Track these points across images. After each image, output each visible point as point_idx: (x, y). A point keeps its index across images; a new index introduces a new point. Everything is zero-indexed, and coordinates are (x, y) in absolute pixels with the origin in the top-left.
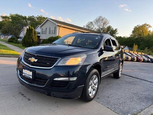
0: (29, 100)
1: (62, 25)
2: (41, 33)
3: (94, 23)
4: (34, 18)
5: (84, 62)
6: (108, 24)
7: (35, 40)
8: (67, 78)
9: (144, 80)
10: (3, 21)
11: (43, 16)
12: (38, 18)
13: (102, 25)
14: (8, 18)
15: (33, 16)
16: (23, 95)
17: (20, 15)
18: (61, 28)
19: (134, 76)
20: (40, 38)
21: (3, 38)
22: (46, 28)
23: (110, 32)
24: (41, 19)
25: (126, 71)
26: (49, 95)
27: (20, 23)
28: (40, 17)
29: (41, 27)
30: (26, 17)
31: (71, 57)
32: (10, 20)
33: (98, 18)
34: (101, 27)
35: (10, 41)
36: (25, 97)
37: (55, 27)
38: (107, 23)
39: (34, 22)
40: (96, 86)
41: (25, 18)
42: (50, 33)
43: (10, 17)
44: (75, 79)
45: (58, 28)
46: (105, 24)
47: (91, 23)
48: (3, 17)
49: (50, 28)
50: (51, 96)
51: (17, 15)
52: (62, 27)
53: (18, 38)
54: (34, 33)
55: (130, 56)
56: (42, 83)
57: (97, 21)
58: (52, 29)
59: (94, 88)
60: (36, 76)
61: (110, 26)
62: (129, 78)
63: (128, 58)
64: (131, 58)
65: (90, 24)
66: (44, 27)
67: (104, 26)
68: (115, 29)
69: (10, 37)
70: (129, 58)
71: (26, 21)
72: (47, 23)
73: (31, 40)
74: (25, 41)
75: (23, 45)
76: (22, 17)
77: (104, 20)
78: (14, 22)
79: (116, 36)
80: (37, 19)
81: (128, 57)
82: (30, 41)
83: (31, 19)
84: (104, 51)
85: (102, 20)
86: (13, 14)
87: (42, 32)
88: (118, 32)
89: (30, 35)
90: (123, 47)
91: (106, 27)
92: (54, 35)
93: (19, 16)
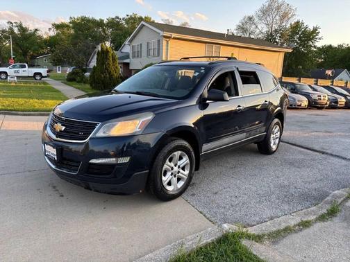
0: (62, 196)
1: (174, 35)
2: (131, 57)
3: (256, 20)
4: (118, 22)
5: (146, 128)
6: (295, 17)
7: (115, 75)
8: (114, 159)
9: (338, 156)
10: (58, 35)
11: (138, 16)
12: (127, 21)
13: (278, 22)
14: (67, 26)
15: (117, 17)
16: (54, 187)
17: (90, 18)
18: (171, 42)
19: (316, 148)
20: (131, 68)
21: (60, 72)
22: (141, 45)
23: (300, 39)
24: (134, 21)
25: (307, 135)
26: (88, 188)
27: (90, 36)
28: (131, 18)
29: (131, 41)
30: (102, 21)
31: (119, 121)
32: (72, 31)
33: (267, 4)
34: (275, 27)
35: (71, 79)
36: (57, 190)
37: (159, 41)
38: (290, 16)
39: (119, 32)
40: (187, 172)
41: (100, 24)
42: (148, 55)
43: (71, 25)
44: (126, 160)
45: (165, 43)
46: (286, 19)
47: (250, 18)
48: (57, 27)
49: (148, 43)
50: (91, 190)
51: (83, 19)
52: (174, 38)
53: (85, 71)
54: (111, 59)
55: (345, 96)
56: (73, 168)
57: (265, 12)
58: (153, 45)
59: (180, 174)
60: (64, 156)
61: (298, 22)
62: (300, 152)
63: (336, 102)
64: (345, 100)
65: (246, 22)
66: (136, 43)
67: (284, 24)
68: (312, 29)
69: (69, 70)
70: (339, 100)
71: (104, 31)
72: (141, 32)
73: (108, 75)
74: (96, 77)
75: (91, 85)
76: (94, 21)
77: (283, 8)
78: (80, 34)
79: (315, 47)
80: (127, 23)
81: (336, 99)
82: (105, 77)
83: (114, 24)
84: (208, 102)
85: (278, 8)
86: (76, 17)
87: (134, 53)
88: (320, 35)
89: (103, 64)
90: (332, 73)
91: (288, 26)
92: (156, 58)
93: (89, 21)
